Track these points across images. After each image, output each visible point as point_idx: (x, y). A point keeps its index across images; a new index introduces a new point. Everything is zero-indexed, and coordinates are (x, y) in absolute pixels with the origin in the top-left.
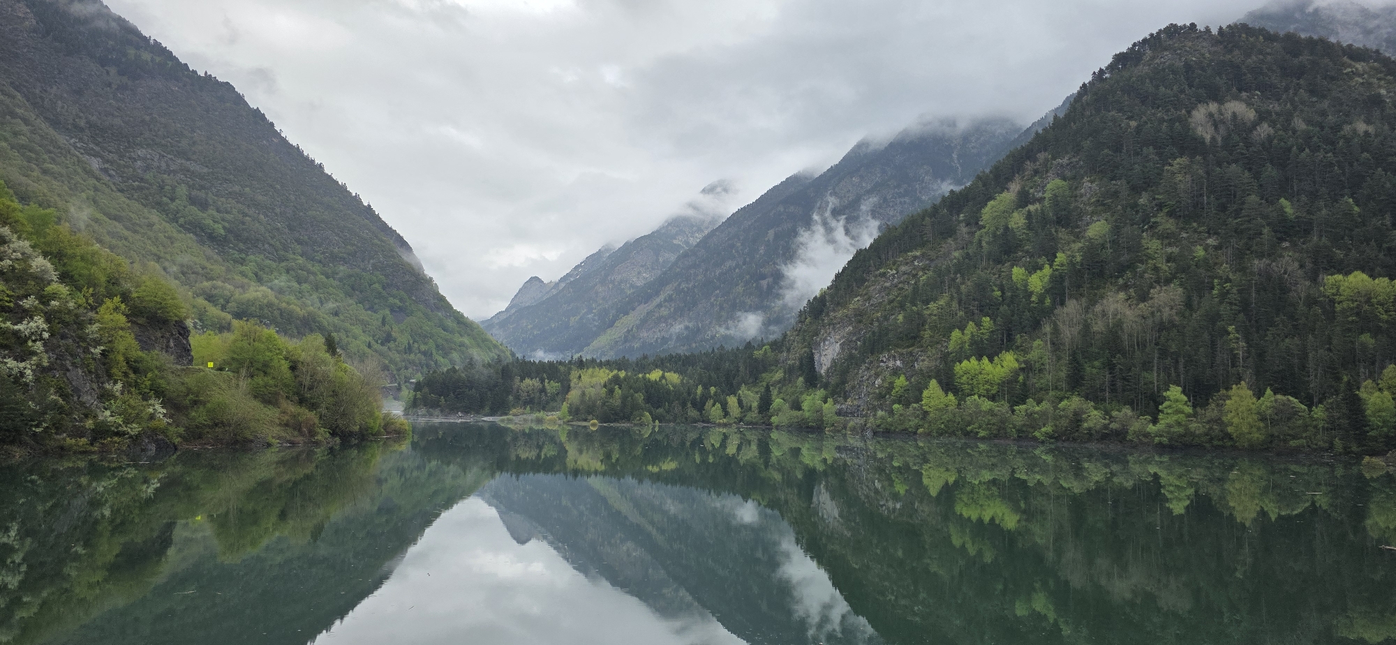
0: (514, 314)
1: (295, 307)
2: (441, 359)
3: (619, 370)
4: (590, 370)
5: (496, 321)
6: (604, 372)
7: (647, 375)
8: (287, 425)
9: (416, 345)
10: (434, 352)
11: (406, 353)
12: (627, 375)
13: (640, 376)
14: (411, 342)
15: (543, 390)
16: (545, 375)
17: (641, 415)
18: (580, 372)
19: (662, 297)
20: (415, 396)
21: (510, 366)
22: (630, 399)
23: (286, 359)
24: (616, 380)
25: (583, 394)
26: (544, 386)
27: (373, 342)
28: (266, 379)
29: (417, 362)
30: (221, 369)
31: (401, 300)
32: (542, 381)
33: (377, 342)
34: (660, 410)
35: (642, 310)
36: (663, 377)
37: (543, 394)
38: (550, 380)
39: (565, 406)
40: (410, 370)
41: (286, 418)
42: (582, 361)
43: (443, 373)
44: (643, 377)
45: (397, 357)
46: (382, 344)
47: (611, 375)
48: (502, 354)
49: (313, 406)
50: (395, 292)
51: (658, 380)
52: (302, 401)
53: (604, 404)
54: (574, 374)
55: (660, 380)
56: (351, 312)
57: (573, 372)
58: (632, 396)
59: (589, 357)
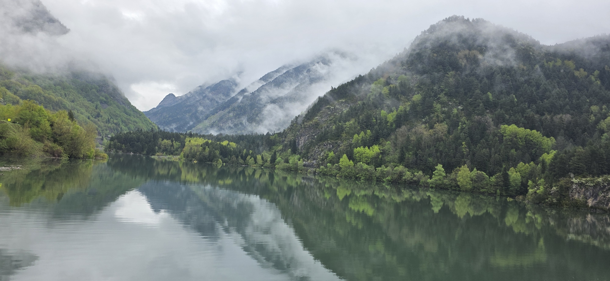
0: (160, 110)
1: (52, 96)
2: (123, 127)
3: (209, 139)
4: (195, 138)
5: (151, 112)
6: (201, 140)
7: (221, 143)
8: (47, 151)
9: (112, 120)
10: (121, 123)
11: (107, 123)
12: (212, 142)
13: (218, 143)
14: (110, 118)
15: (172, 145)
16: (173, 139)
17: (217, 161)
18: (190, 139)
19: (230, 108)
20: (110, 143)
21: (157, 133)
22: (212, 153)
23: (49, 121)
24: (207, 143)
25: (191, 149)
26: (173, 144)
27: (90, 116)
28: (37, 129)
29: (112, 127)
30: (14, 122)
31: (106, 98)
32: (172, 141)
33: (93, 117)
34: (226, 159)
35: (221, 113)
36: (228, 144)
37: (172, 147)
38: (176, 141)
39: (182, 154)
40: (108, 131)
41: (47, 148)
42: (191, 134)
43: (125, 134)
44: (219, 144)
45: (102, 124)
46: (95, 118)
47: (205, 141)
48: (154, 128)
49: (61, 144)
50: (103, 94)
51: (226, 145)
52: (55, 141)
53: (200, 154)
54: (188, 139)
55: (227, 145)
56: (80, 101)
57: (187, 139)
58: (214, 151)
59: (195, 132)
